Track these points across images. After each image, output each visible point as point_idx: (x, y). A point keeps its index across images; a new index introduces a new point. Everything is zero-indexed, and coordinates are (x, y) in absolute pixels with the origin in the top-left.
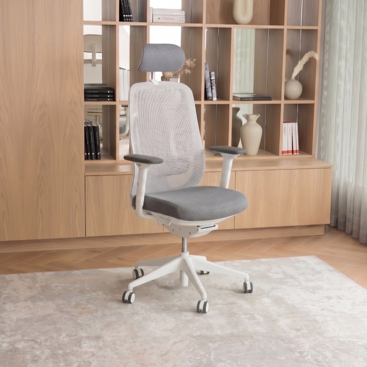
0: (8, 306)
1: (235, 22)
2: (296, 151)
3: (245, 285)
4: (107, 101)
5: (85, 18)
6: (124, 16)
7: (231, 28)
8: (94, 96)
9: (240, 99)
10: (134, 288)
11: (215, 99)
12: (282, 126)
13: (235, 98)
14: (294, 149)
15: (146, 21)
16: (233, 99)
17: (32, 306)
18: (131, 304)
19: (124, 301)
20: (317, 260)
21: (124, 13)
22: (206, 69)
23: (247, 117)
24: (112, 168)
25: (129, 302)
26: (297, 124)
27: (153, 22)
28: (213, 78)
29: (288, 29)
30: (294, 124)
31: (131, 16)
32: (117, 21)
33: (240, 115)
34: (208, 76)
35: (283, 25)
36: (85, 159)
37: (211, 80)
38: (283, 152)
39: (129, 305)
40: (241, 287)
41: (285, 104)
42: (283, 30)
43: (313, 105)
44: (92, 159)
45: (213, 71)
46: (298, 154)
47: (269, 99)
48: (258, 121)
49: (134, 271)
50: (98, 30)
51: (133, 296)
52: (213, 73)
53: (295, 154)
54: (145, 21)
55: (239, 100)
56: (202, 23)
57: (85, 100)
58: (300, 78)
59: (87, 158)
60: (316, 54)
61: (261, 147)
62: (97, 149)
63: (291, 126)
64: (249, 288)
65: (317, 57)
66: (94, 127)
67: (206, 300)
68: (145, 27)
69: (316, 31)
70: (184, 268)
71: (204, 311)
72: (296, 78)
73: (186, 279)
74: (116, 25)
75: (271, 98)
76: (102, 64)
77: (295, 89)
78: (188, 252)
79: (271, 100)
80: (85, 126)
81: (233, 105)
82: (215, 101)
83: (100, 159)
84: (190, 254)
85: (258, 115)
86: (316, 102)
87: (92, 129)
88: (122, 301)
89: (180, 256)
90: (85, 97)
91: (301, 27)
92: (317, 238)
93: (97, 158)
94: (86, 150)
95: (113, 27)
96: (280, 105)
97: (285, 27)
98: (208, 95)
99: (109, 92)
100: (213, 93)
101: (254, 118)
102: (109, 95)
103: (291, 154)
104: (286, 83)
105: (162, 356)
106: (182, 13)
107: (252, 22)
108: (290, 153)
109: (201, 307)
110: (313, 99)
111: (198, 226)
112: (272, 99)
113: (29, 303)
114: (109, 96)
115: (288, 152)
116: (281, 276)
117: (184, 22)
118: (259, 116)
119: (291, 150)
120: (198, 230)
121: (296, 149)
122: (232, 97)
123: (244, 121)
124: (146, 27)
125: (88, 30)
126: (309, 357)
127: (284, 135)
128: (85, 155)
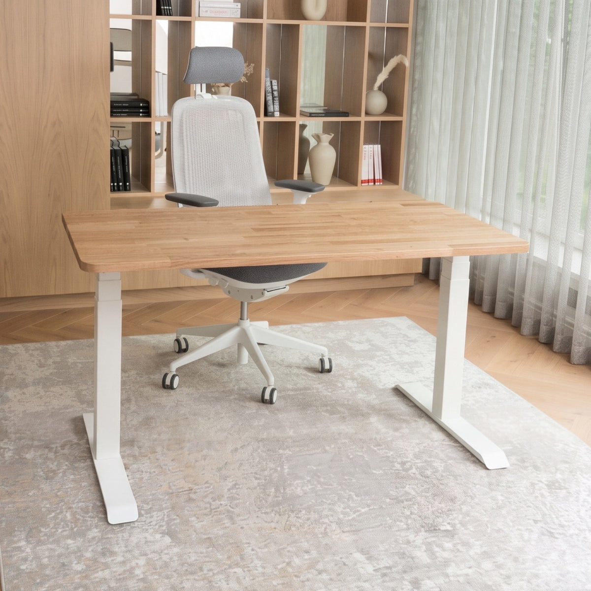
0: (10, 394)
1: (303, 17)
2: (380, 181)
3: (322, 361)
4: (139, 116)
5: (112, 12)
6: (162, 8)
7: (298, 25)
8: (123, 110)
9: (309, 115)
10: (178, 370)
11: (277, 114)
12: (362, 148)
13: (302, 114)
14: (376, 178)
15: (190, 15)
16: (300, 114)
17: (42, 393)
19: (164, 386)
20: (410, 322)
21: (161, 3)
22: (266, 77)
23: (318, 138)
24: (148, 202)
25: (171, 387)
26: (379, 146)
27: (199, 16)
28: (275, 88)
29: (370, 27)
30: (376, 146)
31: (170, 8)
32: (153, 14)
33: (307, 134)
34: (268, 84)
35: (365, 21)
36: (111, 191)
37: (273, 91)
38: (362, 182)
39: (172, 392)
40: (318, 365)
41: (365, 122)
42: (364, 27)
43: (400, 122)
44: (119, 190)
45: (274, 79)
46: (381, 184)
47: (346, 114)
48: (331, 143)
49: (176, 342)
50: (128, 24)
51: (177, 380)
52: (275, 82)
53: (377, 184)
55: (307, 116)
56: (262, 18)
57: (112, 116)
58: (385, 88)
59: (113, 189)
60: (405, 58)
61: (334, 174)
62: (126, 177)
63: (372, 149)
64: (327, 366)
65: (407, 63)
66: (122, 151)
67: (273, 387)
69: (407, 29)
70: (244, 341)
71: (271, 402)
72: (380, 88)
73: (245, 354)
74: (151, 21)
75: (348, 113)
76: (132, 66)
77: (379, 102)
78: (249, 320)
79: (348, 116)
80: (112, 149)
81: (299, 120)
82: (277, 117)
83: (129, 190)
84: (250, 321)
85: (331, 135)
86: (404, 119)
87: (120, 153)
88: (162, 386)
89: (238, 325)
90: (111, 112)
91: (386, 25)
92: (405, 289)
93: (126, 189)
94: (112, 181)
95: (149, 23)
96: (359, 122)
97: (368, 24)
98: (269, 109)
99: (141, 105)
100: (275, 108)
101: (326, 138)
102: (143, 110)
103: (373, 184)
104: (367, 94)
105: (219, 469)
106: (237, 6)
107: (325, 18)
108: (371, 182)
109: (267, 396)
110: (401, 115)
111: (264, 290)
112: (350, 115)
113: (40, 389)
114: (141, 111)
115: (368, 181)
116: (365, 347)
117: (239, 17)
118: (333, 135)
119: (373, 178)
120: (263, 294)
121: (379, 178)
122: (299, 111)
123: (313, 142)
124: (190, 22)
125: (115, 23)
126: (414, 470)
127: (363, 160)
128: (111, 186)
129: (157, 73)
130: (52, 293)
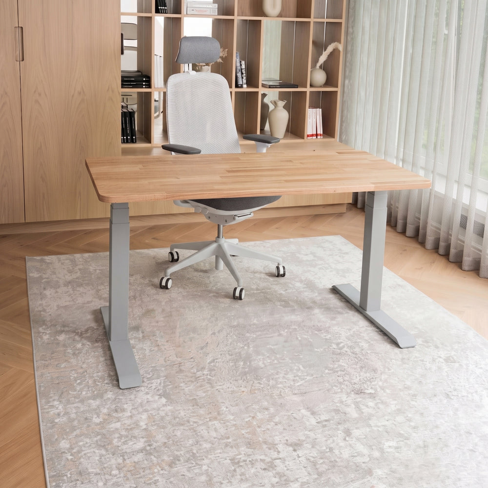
1: (264, 15)
2: (320, 134)
3: (278, 268)
4: (143, 88)
5: (122, 10)
6: (159, 8)
7: (261, 21)
8: (131, 83)
9: (268, 86)
10: (171, 275)
11: (245, 86)
12: (308, 111)
13: (264, 86)
14: (318, 133)
16: (262, 86)
18: (168, 290)
19: (162, 287)
20: (343, 240)
21: (159, 5)
22: (237, 58)
23: (275, 103)
24: (148, 151)
25: (166, 287)
26: (321, 110)
27: (187, 14)
28: (243, 67)
29: (314, 22)
30: (318, 110)
31: (166, 8)
32: (152, 12)
33: (267, 100)
34: (238, 64)
35: (310, 17)
37: (242, 69)
38: (308, 136)
40: (274, 271)
41: (310, 92)
42: (309, 22)
43: (336, 92)
44: (127, 142)
45: (243, 60)
46: (322, 137)
47: (296, 86)
48: (284, 107)
49: (170, 254)
50: (134, 20)
51: (170, 282)
52: (243, 62)
53: (319, 137)
54: (180, 13)
55: (267, 88)
56: (234, 15)
57: (122, 87)
58: (325, 67)
59: (123, 142)
60: (339, 45)
61: (287, 130)
62: (133, 133)
63: (315, 112)
64: (282, 272)
65: (341, 47)
66: (130, 112)
67: (241, 288)
68: (180, 19)
69: (341, 23)
70: (220, 253)
71: (240, 298)
72: (320, 67)
73: (221, 263)
74: (151, 17)
76: (138, 51)
77: (320, 77)
78: (224, 238)
79: (297, 88)
80: (122, 111)
81: (261, 91)
82: (245, 89)
83: (136, 142)
85: (285, 102)
86: (339, 89)
87: (128, 115)
88: (159, 287)
89: (215, 242)
90: (122, 85)
91: (325, 20)
92: (340, 215)
93: (133, 141)
94: (123, 135)
95: (149, 19)
96: (305, 92)
97: (312, 20)
98: (239, 83)
99: (144, 79)
100: (243, 81)
101: (281, 104)
103: (315, 137)
104: (311, 72)
105: (202, 348)
106: (215, 6)
107: (280, 16)
109: (237, 294)
110: (337, 87)
111: (235, 215)
112: (299, 87)
113: (69, 289)
114: (144, 83)
115: (312, 135)
116: (311, 257)
117: (217, 14)
119: (315, 133)
120: (234, 218)
122: (261, 84)
123: (271, 107)
125: (124, 19)
126: (346, 349)
127: (308, 120)
128: (122, 139)
129: (155, 56)
130: (78, 218)
